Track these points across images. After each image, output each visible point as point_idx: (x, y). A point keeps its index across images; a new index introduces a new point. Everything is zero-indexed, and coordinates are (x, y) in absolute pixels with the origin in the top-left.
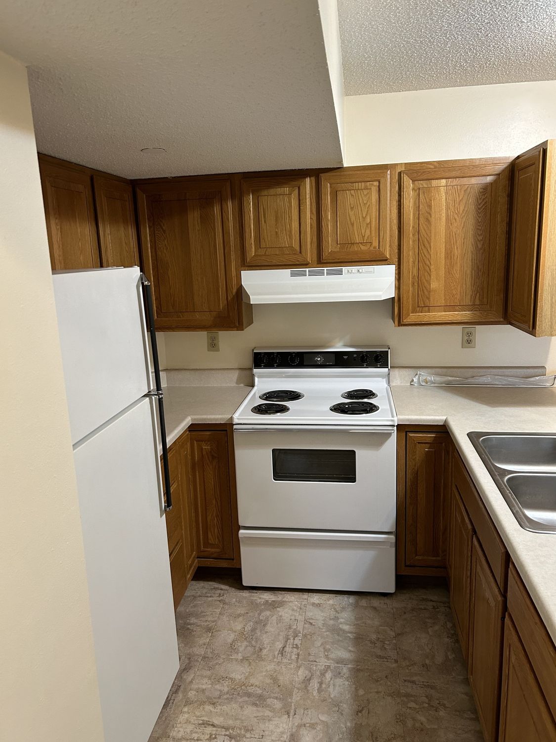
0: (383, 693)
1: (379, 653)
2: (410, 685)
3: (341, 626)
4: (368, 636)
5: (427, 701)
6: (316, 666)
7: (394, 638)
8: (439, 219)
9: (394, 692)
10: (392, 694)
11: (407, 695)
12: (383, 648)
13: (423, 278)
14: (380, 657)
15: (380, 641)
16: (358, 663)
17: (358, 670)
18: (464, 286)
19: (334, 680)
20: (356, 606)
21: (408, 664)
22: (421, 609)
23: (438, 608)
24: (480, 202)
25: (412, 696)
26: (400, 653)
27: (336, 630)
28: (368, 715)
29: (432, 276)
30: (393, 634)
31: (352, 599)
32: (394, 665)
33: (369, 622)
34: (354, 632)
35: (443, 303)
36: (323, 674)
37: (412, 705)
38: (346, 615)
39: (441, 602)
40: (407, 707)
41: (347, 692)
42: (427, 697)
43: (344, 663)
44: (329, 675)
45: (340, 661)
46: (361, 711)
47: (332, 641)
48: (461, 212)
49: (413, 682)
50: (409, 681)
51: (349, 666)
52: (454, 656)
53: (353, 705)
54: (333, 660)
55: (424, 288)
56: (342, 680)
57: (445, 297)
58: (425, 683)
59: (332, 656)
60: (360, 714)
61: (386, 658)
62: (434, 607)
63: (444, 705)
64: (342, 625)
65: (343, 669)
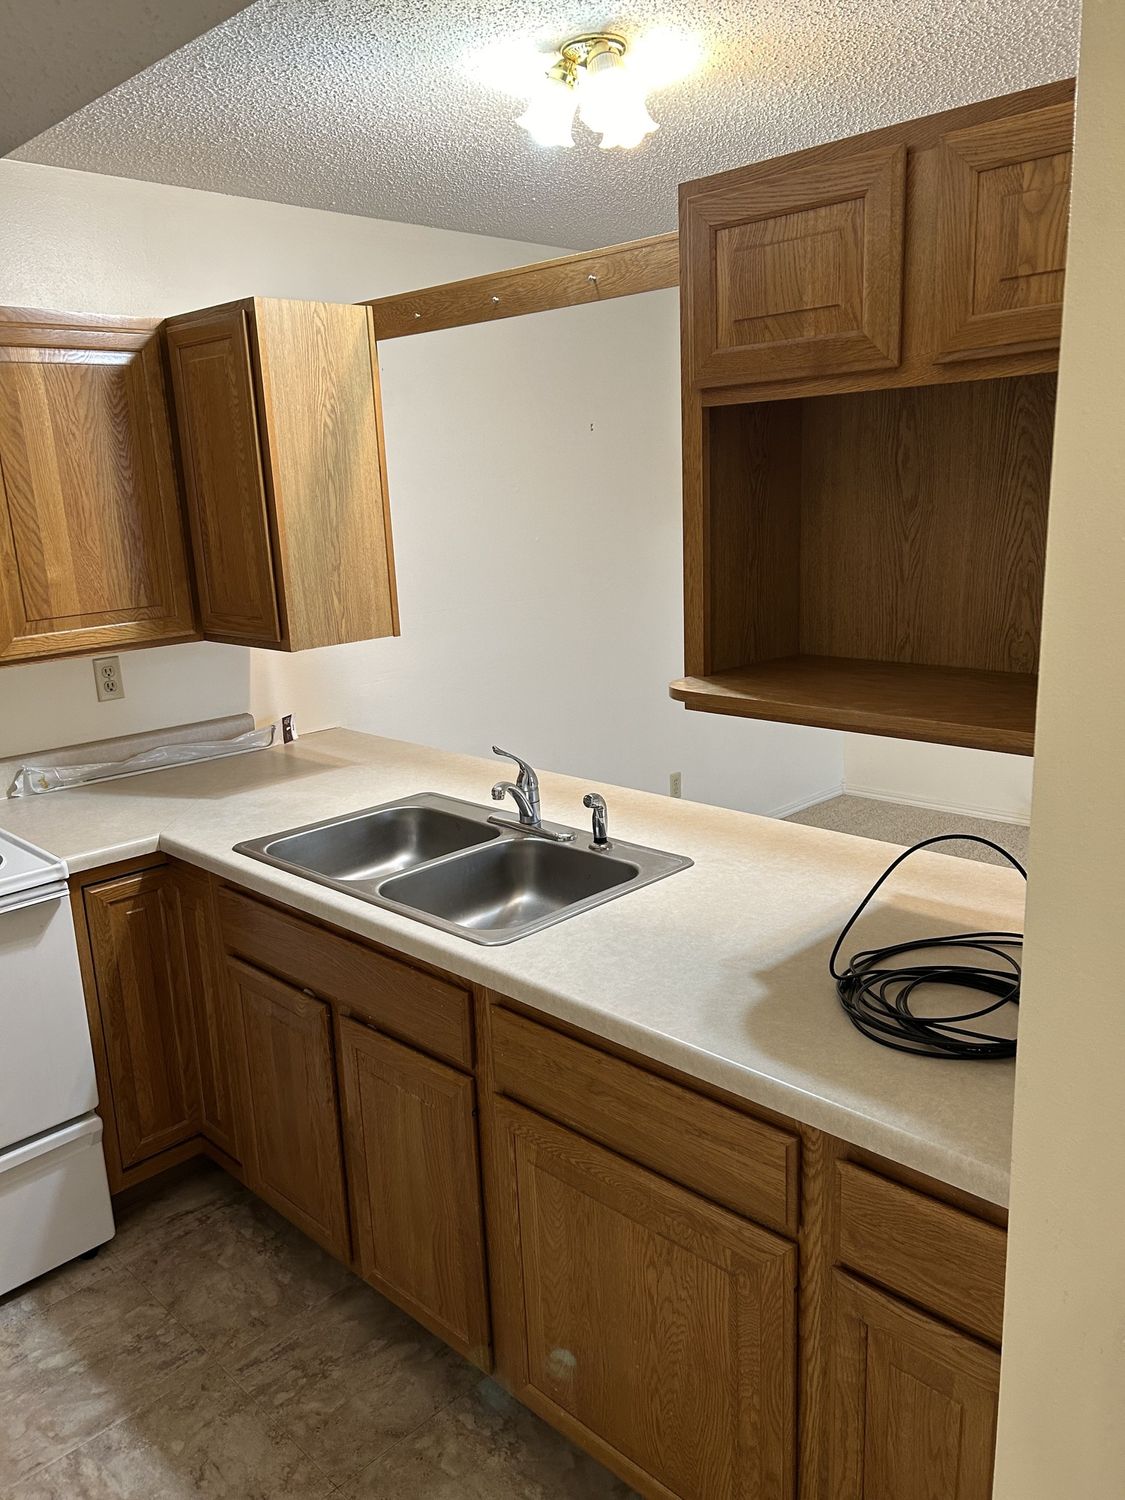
0: (218, 1418)
1: (159, 1358)
2: (253, 1370)
3: (41, 1366)
4: (116, 1346)
5: (300, 1373)
6: (46, 1471)
7: (167, 1316)
8: (38, 431)
9: (236, 1402)
10: (236, 1408)
11: (262, 1390)
12: (160, 1347)
13: (28, 558)
14: (166, 1365)
15: (147, 1338)
16: (133, 1404)
17: (142, 1416)
18: (114, 571)
19: (107, 1469)
20: (46, 1309)
21: (225, 1340)
22: (180, 1237)
23: (209, 1218)
24: (115, 401)
25: (269, 1385)
26: (197, 1332)
27: (39, 1380)
28: (220, 1473)
29: (45, 553)
30: (159, 1311)
31: (26, 1304)
32: (203, 1359)
33: (96, 1321)
34: (78, 1358)
35: (78, 609)
36: (74, 1474)
37: (281, 1397)
38: (36, 1340)
39: (206, 1206)
40: (277, 1408)
41: (150, 1468)
42: (295, 1368)
43: (104, 1423)
44: (88, 1469)
45: (92, 1426)
46: (202, 1478)
47: (44, 1404)
48: (82, 421)
49: (256, 1362)
50: (248, 1366)
51: (118, 1422)
52: (289, 1275)
53: (179, 1478)
54: (75, 1435)
55: (34, 580)
56: (123, 1456)
57: (80, 596)
58: (276, 1350)
59: (68, 1429)
60: (204, 1484)
61: (180, 1359)
62: (199, 1220)
63: (330, 1359)
64: (43, 1362)
65: (108, 1436)
